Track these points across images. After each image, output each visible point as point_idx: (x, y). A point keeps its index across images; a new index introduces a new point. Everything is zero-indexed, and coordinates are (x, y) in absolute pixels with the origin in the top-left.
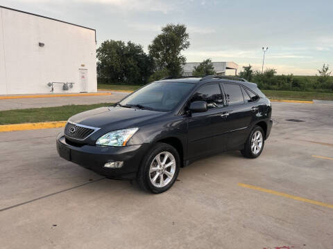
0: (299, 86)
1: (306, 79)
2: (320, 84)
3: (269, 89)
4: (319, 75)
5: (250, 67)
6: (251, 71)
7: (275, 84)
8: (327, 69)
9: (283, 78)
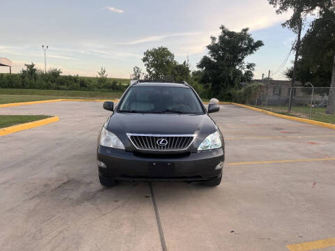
0: (86, 86)
1: (90, 80)
2: (103, 85)
3: (58, 89)
4: (99, 76)
5: (33, 66)
6: (35, 70)
7: (63, 84)
8: (104, 72)
9: (70, 78)
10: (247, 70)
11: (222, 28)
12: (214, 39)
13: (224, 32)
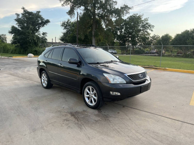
10: (42, 36)
11: (24, 9)
12: (18, 15)
13: (24, 11)
